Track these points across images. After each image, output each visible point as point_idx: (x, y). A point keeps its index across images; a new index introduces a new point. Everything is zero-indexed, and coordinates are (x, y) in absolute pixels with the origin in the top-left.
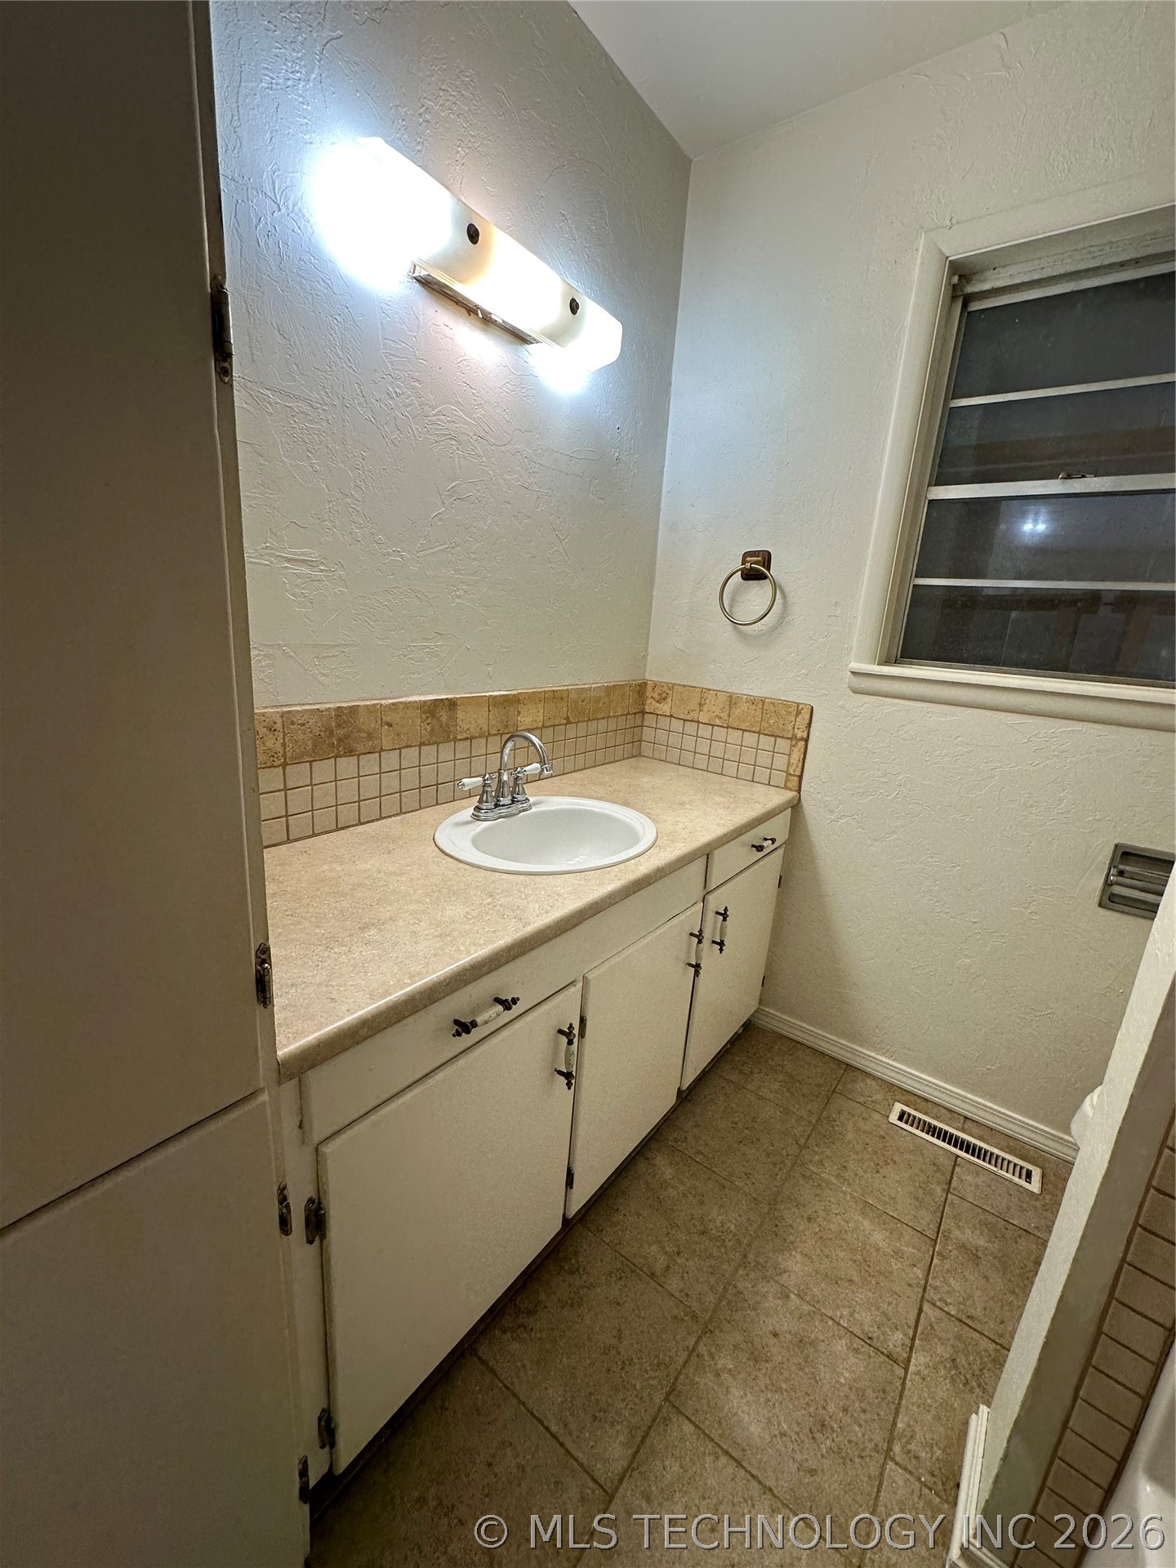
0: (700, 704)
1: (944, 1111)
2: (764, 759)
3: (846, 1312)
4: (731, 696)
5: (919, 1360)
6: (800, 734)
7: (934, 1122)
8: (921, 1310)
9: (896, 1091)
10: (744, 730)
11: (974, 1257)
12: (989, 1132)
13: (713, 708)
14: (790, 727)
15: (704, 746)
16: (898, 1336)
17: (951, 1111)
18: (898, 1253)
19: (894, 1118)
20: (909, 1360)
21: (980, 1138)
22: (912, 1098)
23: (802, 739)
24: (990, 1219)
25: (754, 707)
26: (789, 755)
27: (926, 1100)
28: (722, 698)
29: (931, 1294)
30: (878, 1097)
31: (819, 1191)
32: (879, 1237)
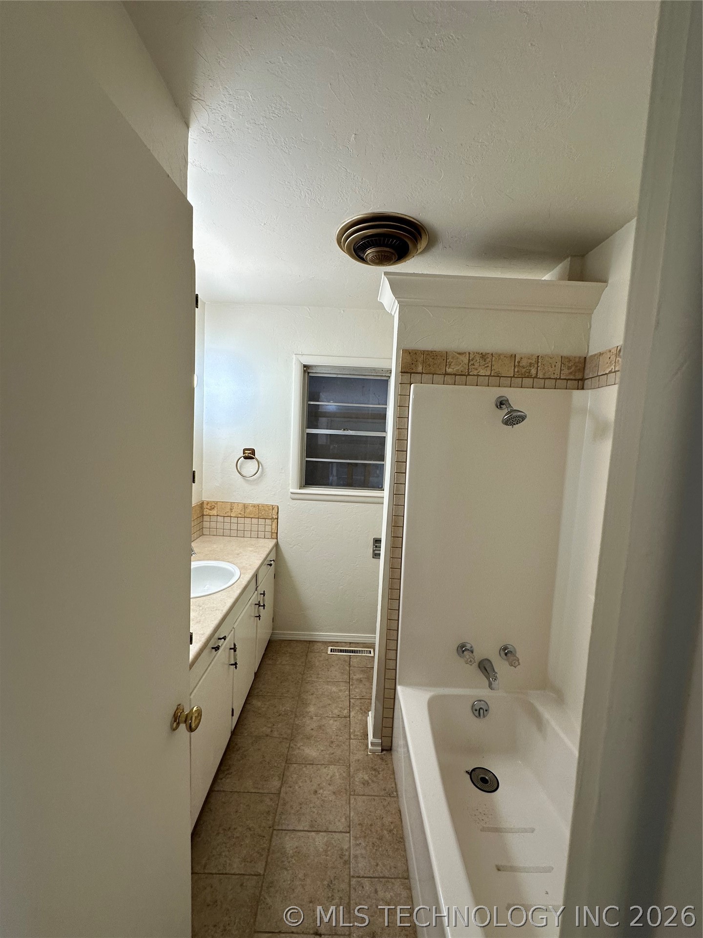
0: (231, 509)
1: (343, 644)
2: (261, 528)
3: (330, 713)
4: (244, 505)
5: (352, 714)
6: (275, 517)
7: (341, 648)
8: (350, 701)
9: (327, 643)
10: (251, 518)
11: (360, 681)
12: (357, 644)
13: (236, 511)
14: (270, 514)
15: (234, 527)
16: (346, 711)
17: (346, 643)
18: (340, 691)
19: (329, 652)
20: (350, 715)
21: (355, 647)
22: (333, 644)
23: (276, 519)
24: (363, 669)
25: (255, 508)
26: (272, 525)
27: (338, 642)
28: (241, 506)
29: (352, 696)
30: (322, 648)
31: (312, 685)
32: (334, 689)
